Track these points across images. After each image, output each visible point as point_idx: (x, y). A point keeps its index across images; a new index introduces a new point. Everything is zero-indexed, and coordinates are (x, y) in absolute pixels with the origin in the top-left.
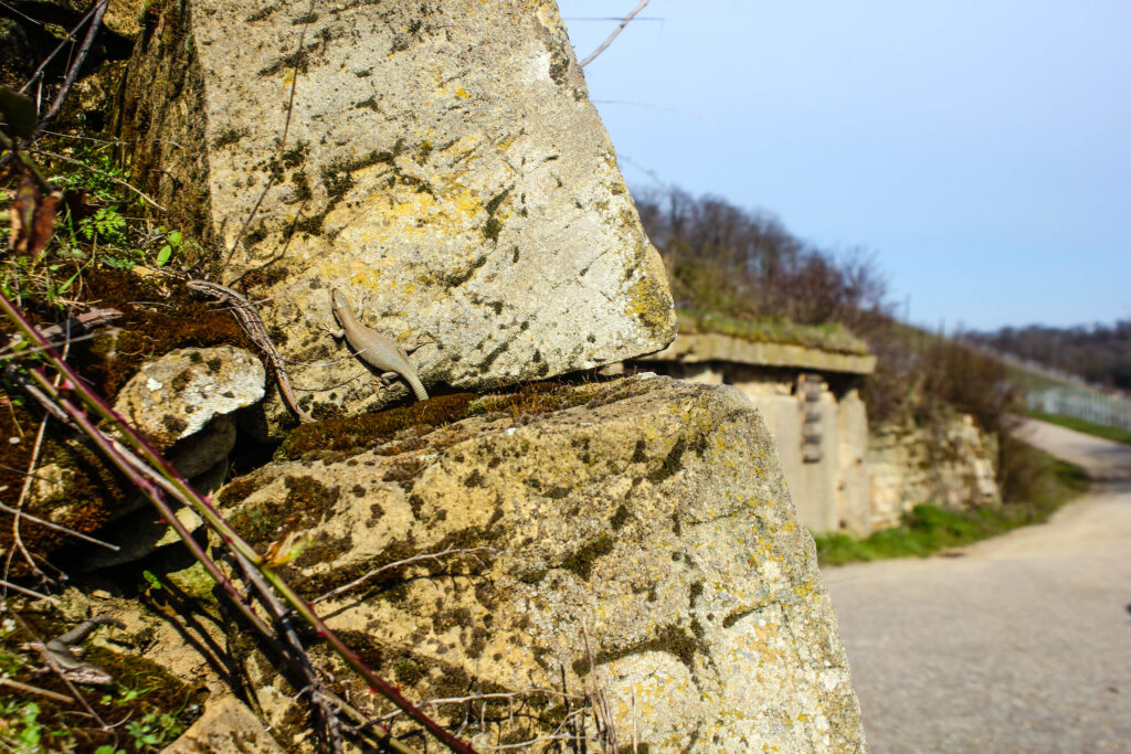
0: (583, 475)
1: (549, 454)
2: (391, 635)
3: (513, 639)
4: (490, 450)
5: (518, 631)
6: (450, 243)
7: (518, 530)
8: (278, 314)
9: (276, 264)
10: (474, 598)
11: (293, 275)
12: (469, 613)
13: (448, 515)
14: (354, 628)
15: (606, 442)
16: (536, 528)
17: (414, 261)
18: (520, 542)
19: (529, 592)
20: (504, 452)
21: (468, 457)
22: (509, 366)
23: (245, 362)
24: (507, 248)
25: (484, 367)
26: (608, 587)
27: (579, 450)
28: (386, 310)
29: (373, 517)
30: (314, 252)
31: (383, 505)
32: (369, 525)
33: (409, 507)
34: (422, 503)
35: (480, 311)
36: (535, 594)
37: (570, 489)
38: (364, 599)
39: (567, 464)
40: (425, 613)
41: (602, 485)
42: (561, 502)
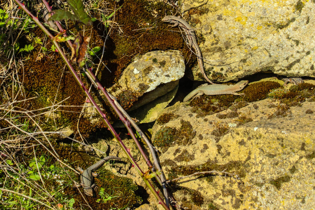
0: (281, 151)
1: (268, 141)
2: (206, 193)
3: (251, 205)
4: (248, 134)
5: (253, 202)
6: (279, 10)
7: (253, 167)
8: (203, 29)
9: (204, 6)
10: (237, 187)
11: (211, 12)
12: (235, 192)
13: (231, 154)
14: (193, 188)
15: (290, 141)
16: (260, 168)
17: (262, 16)
18: (254, 171)
19: (258, 189)
20: (253, 136)
21: (240, 134)
22: (300, 69)
23: (176, 62)
24: (304, 17)
25: (289, 67)
26: (287, 194)
27: (280, 142)
28: (248, 36)
29: (204, 149)
30: (221, 3)
31: (208, 145)
32: (202, 151)
33: (217, 148)
34: (222, 148)
35: (289, 43)
36: (260, 190)
37: (275, 155)
38: (198, 178)
39: (275, 146)
40: (219, 188)
41: (288, 156)
42: (271, 160)
